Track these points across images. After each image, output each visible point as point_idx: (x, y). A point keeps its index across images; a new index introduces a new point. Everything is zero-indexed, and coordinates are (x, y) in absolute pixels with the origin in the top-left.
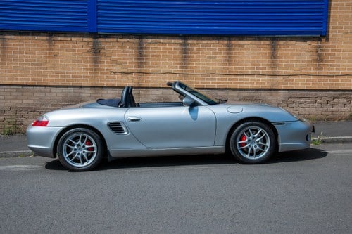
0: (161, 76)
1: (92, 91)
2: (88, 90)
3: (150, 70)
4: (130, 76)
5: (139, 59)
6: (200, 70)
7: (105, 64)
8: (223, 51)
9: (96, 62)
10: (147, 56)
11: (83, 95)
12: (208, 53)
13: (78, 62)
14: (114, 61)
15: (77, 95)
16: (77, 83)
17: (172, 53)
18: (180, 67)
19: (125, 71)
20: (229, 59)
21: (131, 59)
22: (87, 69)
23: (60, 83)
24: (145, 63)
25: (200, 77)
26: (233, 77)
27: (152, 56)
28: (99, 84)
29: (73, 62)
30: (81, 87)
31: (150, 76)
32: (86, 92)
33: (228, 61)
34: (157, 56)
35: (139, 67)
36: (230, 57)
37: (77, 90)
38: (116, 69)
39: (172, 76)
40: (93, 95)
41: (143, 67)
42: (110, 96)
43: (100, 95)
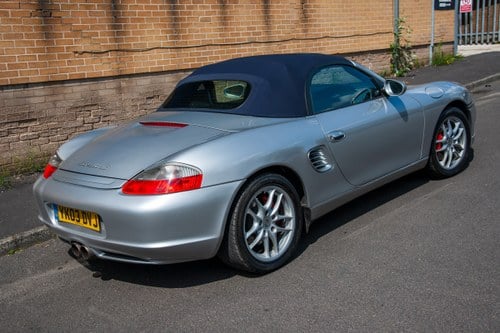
0: (147, 54)
1: (47, 90)
2: (39, 91)
3: (132, 45)
4: (104, 57)
5: (114, 27)
6: (193, 40)
7: (64, 39)
8: (217, 10)
9: (47, 34)
10: (125, 20)
11: (32, 100)
12: (201, 14)
13: (16, 36)
14: (77, 32)
15: (22, 101)
16: (20, 78)
17: (158, 14)
18: (171, 37)
19: (96, 48)
20: (224, 20)
21: (103, 27)
22: (34, 50)
24: (124, 33)
25: (195, 50)
26: (231, 48)
27: (134, 20)
28: (59, 76)
29: (6, 37)
30: (27, 85)
31: (134, 55)
32: (37, 93)
33: (224, 24)
34: (139, 20)
35: (116, 40)
36: (225, 18)
37: (19, 92)
38: (82, 46)
39: (162, 53)
40: (50, 99)
41: (122, 40)
42: (78, 96)
43: (61, 97)
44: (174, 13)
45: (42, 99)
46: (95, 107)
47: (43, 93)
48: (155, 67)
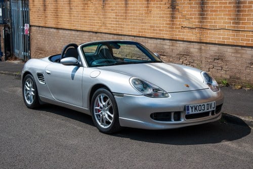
0: (217, 32)
3: (209, 26)
4: (194, 31)
5: (201, 15)
6: (251, 26)
9: (173, 17)
10: (207, 11)
11: (165, 47)
13: (162, 17)
14: (184, 16)
15: (162, 46)
16: (161, 35)
18: (233, 23)
21: (195, 14)
22: (167, 24)
23: (152, 35)
24: (205, 18)
27: (212, 11)
28: (174, 37)
30: (164, 39)
31: (209, 32)
32: (167, 44)
34: (215, 11)
35: (201, 22)
37: (162, 42)
38: (185, 24)
39: (226, 32)
40: (171, 47)
41: (203, 22)
42: (181, 49)
43: (175, 48)
44: (238, 7)
45: (168, 47)
46: (189, 56)
47: (169, 44)
48: (221, 40)
